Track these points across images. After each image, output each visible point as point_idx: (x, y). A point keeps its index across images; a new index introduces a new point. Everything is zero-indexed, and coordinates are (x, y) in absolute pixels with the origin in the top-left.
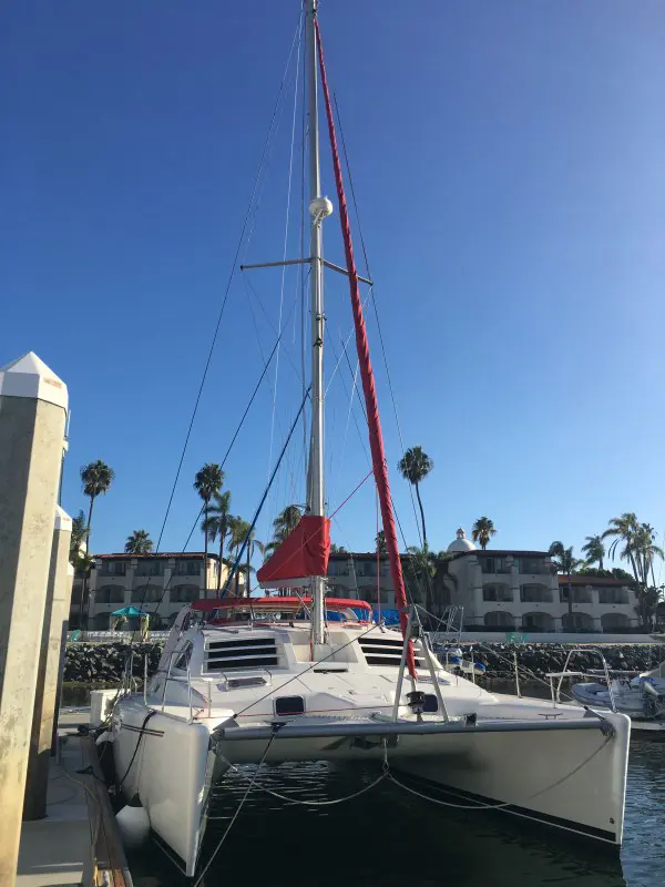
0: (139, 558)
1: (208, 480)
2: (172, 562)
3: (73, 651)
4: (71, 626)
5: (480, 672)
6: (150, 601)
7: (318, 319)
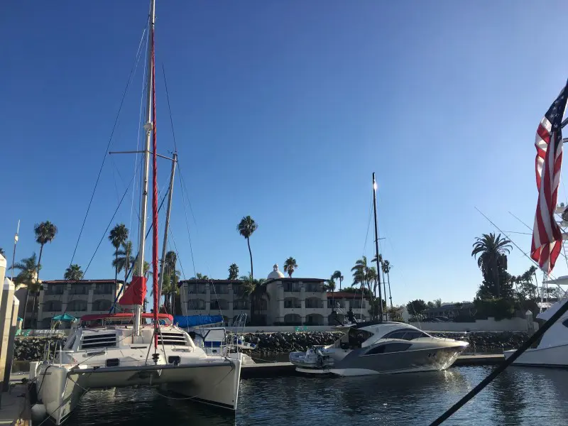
0: (74, 282)
1: (118, 235)
2: (94, 285)
3: (26, 342)
4: (26, 327)
5: (252, 348)
6: (79, 310)
7: (146, 182)
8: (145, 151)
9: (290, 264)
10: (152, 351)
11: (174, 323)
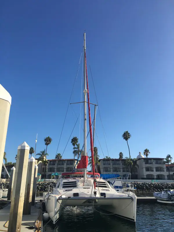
0: (59, 160)
2: (66, 161)
3: (42, 184)
4: (42, 178)
5: (135, 190)
6: (61, 171)
7: (85, 115)
8: (84, 102)
9: (146, 152)
10: (94, 190)
11: (101, 177)
